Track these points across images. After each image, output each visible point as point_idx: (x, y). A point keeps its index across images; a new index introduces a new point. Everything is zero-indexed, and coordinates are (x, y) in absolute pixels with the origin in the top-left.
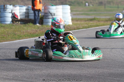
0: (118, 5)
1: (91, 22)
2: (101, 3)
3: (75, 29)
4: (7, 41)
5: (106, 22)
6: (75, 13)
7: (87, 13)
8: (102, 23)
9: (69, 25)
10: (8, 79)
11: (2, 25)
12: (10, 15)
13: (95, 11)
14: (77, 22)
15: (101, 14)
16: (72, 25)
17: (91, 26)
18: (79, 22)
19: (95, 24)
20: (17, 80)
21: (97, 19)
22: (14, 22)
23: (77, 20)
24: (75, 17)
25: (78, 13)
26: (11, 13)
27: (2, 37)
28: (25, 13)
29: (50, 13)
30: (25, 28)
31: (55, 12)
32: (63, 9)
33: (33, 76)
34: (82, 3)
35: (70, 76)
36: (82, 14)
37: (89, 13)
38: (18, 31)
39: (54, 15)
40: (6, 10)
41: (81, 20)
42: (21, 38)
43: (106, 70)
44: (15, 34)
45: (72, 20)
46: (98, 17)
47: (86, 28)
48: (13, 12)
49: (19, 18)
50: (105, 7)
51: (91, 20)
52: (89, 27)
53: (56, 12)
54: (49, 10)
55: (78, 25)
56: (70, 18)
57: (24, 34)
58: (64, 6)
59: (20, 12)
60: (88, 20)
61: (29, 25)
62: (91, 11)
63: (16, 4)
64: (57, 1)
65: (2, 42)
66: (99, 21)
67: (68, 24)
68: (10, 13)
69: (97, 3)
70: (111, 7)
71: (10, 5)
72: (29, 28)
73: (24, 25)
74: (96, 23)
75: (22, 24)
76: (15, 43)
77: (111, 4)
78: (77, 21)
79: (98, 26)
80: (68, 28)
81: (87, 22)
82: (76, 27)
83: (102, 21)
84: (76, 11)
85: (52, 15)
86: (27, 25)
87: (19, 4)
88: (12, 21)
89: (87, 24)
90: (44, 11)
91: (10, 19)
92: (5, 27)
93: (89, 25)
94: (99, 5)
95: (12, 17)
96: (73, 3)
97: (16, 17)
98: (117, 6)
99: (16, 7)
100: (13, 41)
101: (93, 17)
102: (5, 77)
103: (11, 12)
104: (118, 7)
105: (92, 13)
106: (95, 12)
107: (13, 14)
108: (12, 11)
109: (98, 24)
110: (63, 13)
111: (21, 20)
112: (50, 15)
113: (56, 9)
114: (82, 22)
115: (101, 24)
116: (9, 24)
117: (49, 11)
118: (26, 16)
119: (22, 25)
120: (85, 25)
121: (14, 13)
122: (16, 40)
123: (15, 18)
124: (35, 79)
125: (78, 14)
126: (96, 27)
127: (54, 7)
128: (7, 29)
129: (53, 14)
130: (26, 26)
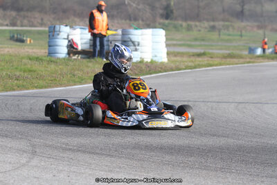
0: (241, 32)
1: (200, 59)
2: (213, 28)
3: (172, 70)
4: (61, 85)
5: (224, 60)
6: (169, 42)
7: (189, 43)
8: (217, 61)
9: (162, 63)
10: (70, 149)
11: (53, 59)
12: (66, 43)
13: (203, 40)
14: (175, 59)
15: (212, 46)
16: (167, 63)
17: (200, 66)
18: (178, 59)
19: (206, 62)
20: (84, 152)
21: (209, 54)
22: (71, 55)
23: (176, 54)
24: (172, 49)
25: (175, 42)
26: (68, 39)
27: (53, 78)
28: (90, 40)
29: (131, 41)
30: (90, 64)
31: (139, 40)
32: (153, 35)
33: (111, 146)
34: (181, 26)
35: (172, 149)
36: (180, 45)
37: (193, 43)
38: (78, 70)
39: (138, 45)
40: (58, 34)
41: (182, 54)
42: (83, 81)
43: (232, 141)
44: (74, 75)
45: (168, 54)
46: (211, 51)
47: (191, 68)
48: (70, 37)
49: (80, 48)
50: (219, 35)
51: (199, 55)
52: (195, 67)
53: (142, 39)
54: (130, 36)
55: (178, 64)
56: (165, 50)
57: (89, 75)
58: (155, 30)
59: (81, 39)
60: (193, 55)
61: (96, 61)
62: (196, 39)
63: (76, 25)
64: (140, 22)
65: (53, 87)
66: (212, 58)
67: (160, 61)
68: (65, 39)
69: (206, 28)
70: (229, 35)
71: (66, 26)
72: (97, 66)
73: (88, 60)
74: (208, 60)
75: (84, 58)
76: (76, 90)
77: (231, 29)
78: (175, 56)
79: (211, 66)
80: (161, 68)
81: (192, 59)
82: (174, 66)
83: (217, 57)
84: (172, 39)
85: (135, 45)
86: (92, 60)
87: (79, 25)
88: (69, 54)
89: (192, 62)
90: (122, 37)
91: (65, 50)
92: (57, 63)
93: (197, 63)
94: (209, 31)
95: (68, 47)
96: (167, 26)
97: (75, 47)
98: (239, 33)
99: (75, 29)
100: (70, 86)
101: (202, 51)
102: (64, 146)
103: (66, 37)
104: (241, 36)
105: (198, 43)
106: (203, 43)
107: (69, 41)
108: (68, 36)
109: (211, 62)
110: (153, 42)
111: (83, 52)
112: (132, 44)
113: (142, 35)
114: (185, 59)
115: (216, 63)
116: (64, 59)
117: (129, 38)
118: (90, 46)
119: (85, 61)
120: (190, 64)
121: (72, 40)
122: (75, 85)
123: (73, 48)
124: (116, 151)
125: (174, 45)
126: (208, 67)
127: (139, 32)
128: (60, 67)
129: (136, 43)
130: (91, 62)
